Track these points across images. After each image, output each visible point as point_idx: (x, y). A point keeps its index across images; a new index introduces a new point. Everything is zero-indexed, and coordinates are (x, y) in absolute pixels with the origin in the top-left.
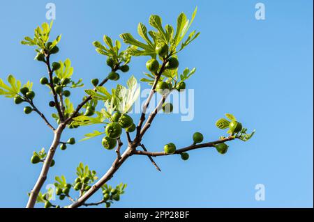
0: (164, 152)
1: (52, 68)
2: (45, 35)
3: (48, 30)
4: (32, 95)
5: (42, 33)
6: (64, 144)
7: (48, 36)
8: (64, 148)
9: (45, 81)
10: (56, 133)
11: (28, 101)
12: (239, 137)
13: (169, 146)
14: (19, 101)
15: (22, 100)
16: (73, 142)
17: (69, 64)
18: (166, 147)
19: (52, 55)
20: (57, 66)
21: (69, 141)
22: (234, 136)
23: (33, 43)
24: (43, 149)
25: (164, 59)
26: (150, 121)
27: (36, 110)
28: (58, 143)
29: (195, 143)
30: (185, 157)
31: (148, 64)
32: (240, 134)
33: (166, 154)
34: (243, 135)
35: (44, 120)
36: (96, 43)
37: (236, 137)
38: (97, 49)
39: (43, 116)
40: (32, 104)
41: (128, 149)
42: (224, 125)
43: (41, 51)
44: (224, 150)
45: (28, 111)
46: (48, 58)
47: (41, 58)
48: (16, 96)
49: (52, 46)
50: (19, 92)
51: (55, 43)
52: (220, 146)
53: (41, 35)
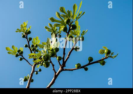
0: (76, 68)
1: (28, 40)
2: (24, 27)
3: (26, 25)
4: (22, 52)
5: (23, 26)
6: (37, 72)
7: (26, 27)
8: (37, 73)
9: (26, 46)
10: (33, 67)
11: (21, 55)
12: (110, 57)
13: (77, 65)
14: (17, 56)
15: (18, 55)
16: (40, 70)
17: (38, 39)
18: (76, 66)
19: (28, 35)
20: (31, 39)
21: (39, 70)
22: (108, 57)
23: (20, 31)
24: (28, 75)
25: (69, 25)
26: (69, 55)
27: (24, 59)
28: (34, 71)
29: (90, 62)
30: (86, 69)
31: (62, 29)
32: (110, 55)
33: (77, 69)
34: (112, 55)
35: (28, 62)
36: (46, 27)
37: (109, 57)
38: (47, 30)
39: (27, 61)
40: (22, 56)
41: (60, 69)
42: (103, 52)
43: (24, 34)
44: (103, 64)
45: (21, 59)
46: (27, 36)
47: (24, 37)
48: (16, 54)
49: (28, 31)
50: (17, 52)
51: (29, 30)
52: (101, 62)
53: (23, 27)
